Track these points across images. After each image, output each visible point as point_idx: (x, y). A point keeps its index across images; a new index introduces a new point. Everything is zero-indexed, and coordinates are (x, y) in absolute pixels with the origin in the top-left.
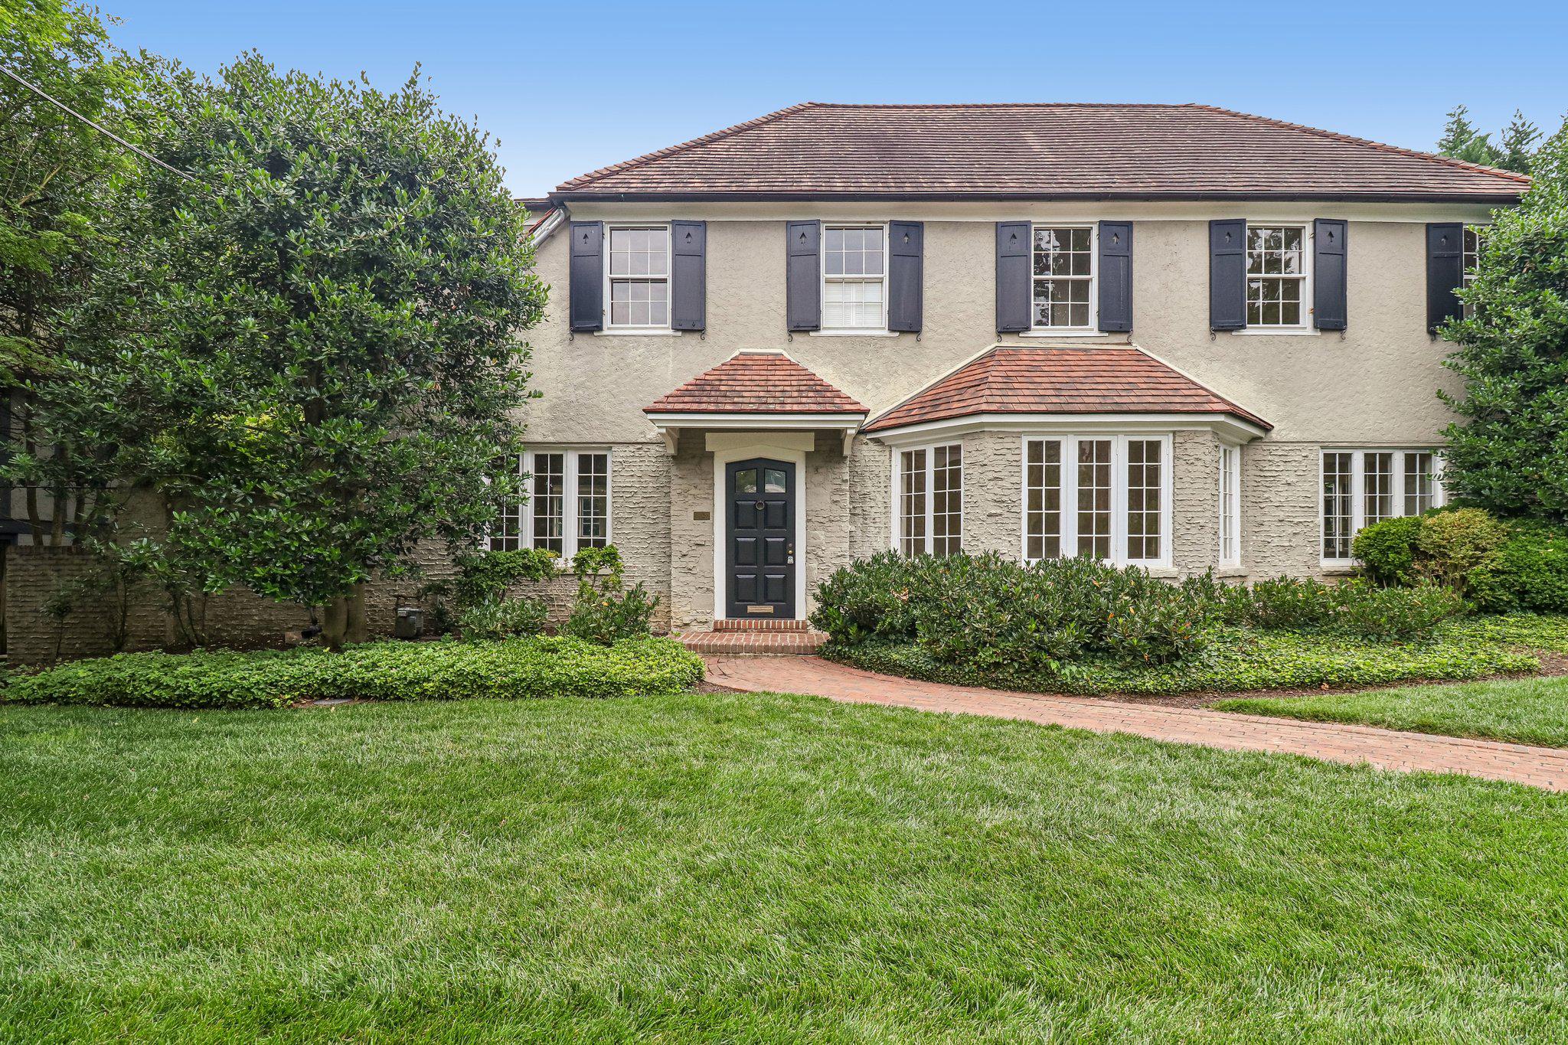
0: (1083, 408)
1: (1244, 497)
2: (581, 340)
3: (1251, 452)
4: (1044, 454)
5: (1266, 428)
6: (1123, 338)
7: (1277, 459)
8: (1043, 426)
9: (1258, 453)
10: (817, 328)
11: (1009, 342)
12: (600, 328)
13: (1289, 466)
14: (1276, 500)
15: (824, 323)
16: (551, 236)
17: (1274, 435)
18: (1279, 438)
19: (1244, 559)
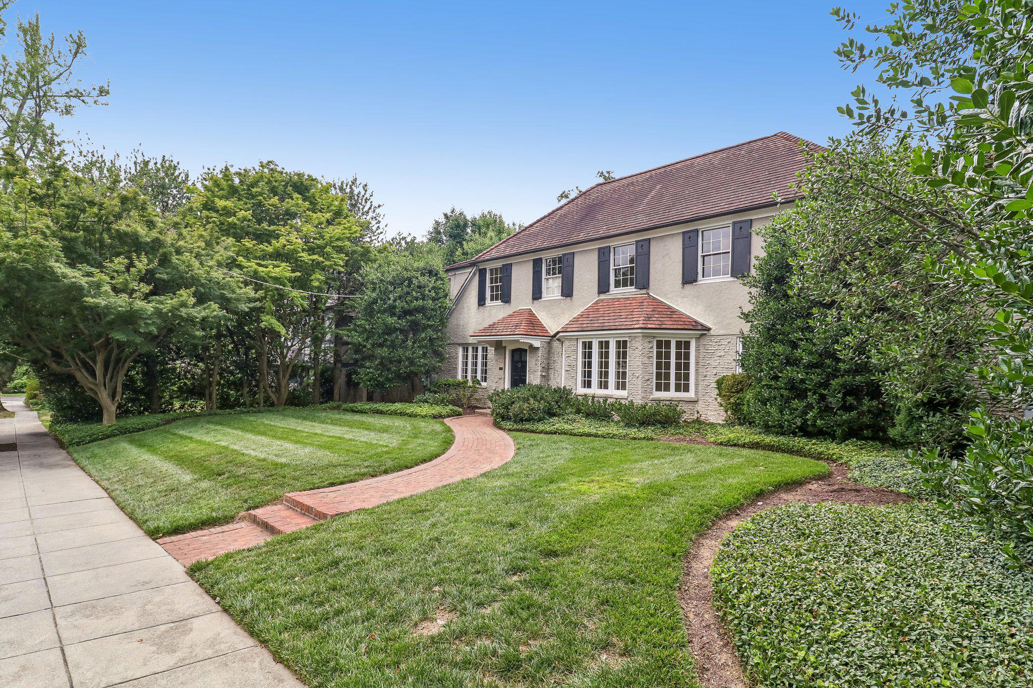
0: (590, 329)
1: (697, 363)
2: (481, 308)
3: (701, 341)
4: (588, 346)
5: (709, 329)
6: (644, 291)
7: (714, 344)
8: (586, 336)
9: (704, 341)
10: (541, 298)
11: (603, 297)
12: (485, 304)
13: (720, 347)
14: (714, 364)
15: (544, 294)
16: (475, 274)
17: (712, 332)
18: (714, 334)
19: (696, 392)
